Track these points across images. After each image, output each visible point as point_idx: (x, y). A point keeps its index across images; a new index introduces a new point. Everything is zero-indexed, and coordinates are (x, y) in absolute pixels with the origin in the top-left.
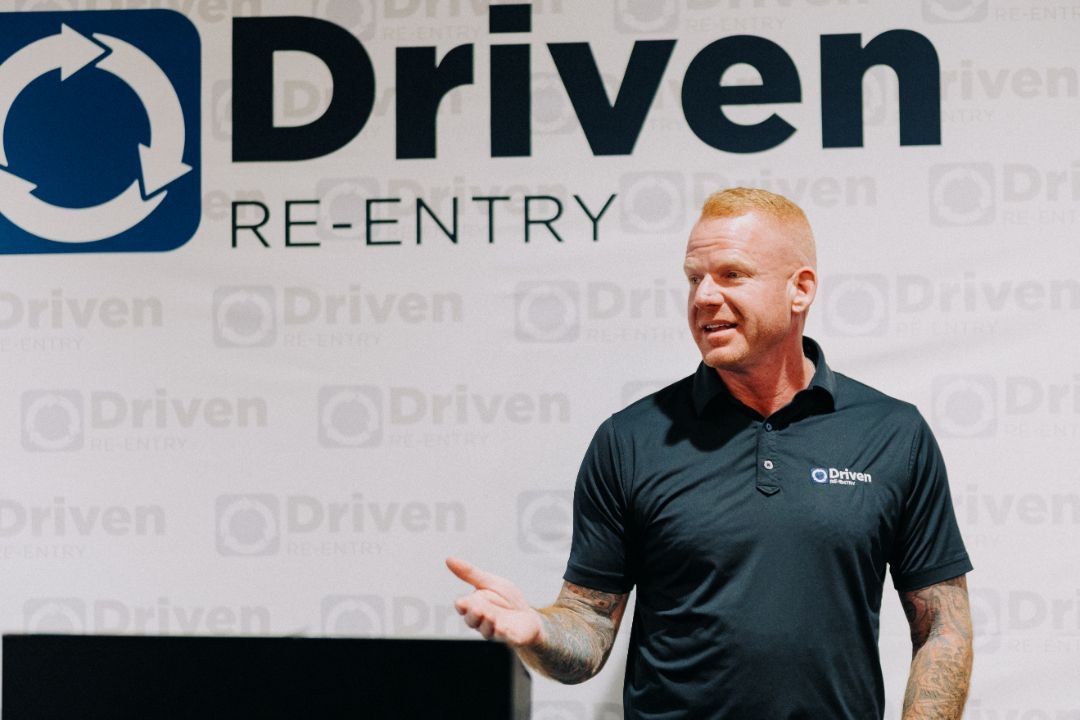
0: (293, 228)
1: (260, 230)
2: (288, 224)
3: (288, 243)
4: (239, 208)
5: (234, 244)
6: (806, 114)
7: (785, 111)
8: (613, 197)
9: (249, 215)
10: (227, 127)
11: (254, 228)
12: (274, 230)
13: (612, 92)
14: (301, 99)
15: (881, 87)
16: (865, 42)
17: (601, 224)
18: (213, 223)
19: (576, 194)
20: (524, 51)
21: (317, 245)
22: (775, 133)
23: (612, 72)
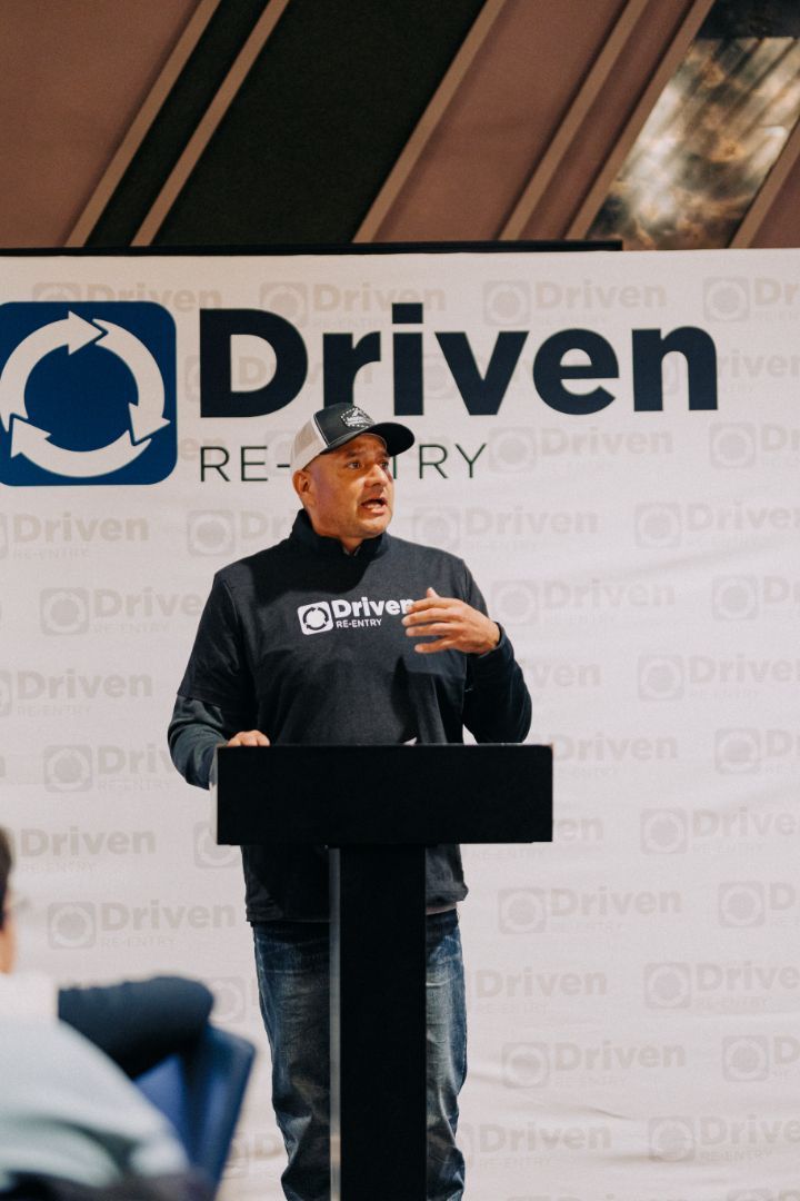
0: (247, 467)
1: (222, 468)
2: (243, 464)
3: (243, 479)
4: (206, 452)
5: (203, 479)
6: (622, 386)
7: (607, 384)
8: (483, 447)
9: (214, 457)
10: (196, 391)
11: (218, 467)
12: (233, 469)
13: (483, 368)
14: (252, 371)
15: (675, 368)
16: (663, 335)
17: (475, 465)
18: (186, 463)
19: (457, 442)
20: (418, 338)
21: (265, 480)
22: (600, 400)
23: (483, 355)
